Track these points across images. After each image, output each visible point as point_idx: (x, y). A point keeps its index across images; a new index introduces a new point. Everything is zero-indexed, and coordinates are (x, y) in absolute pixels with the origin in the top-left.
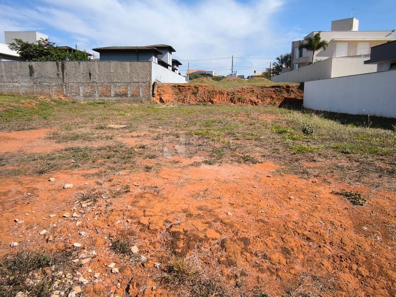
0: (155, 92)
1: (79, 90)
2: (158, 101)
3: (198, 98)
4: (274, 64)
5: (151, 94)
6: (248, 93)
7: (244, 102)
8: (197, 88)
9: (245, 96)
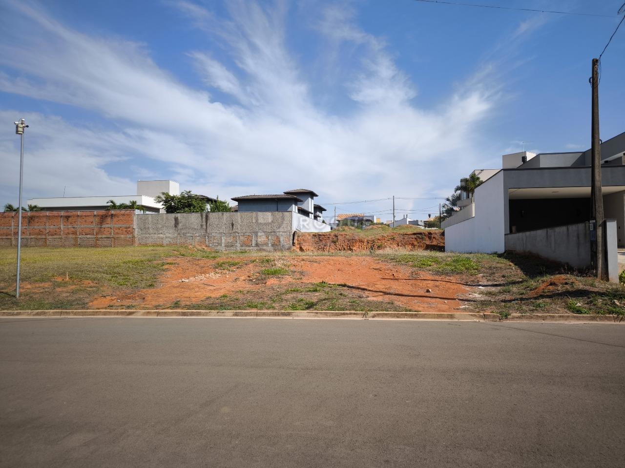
0: (295, 241)
1: (221, 240)
2: (298, 250)
3: (338, 246)
4: (444, 206)
5: (291, 243)
6: (389, 240)
8: (336, 236)
9: (386, 244)
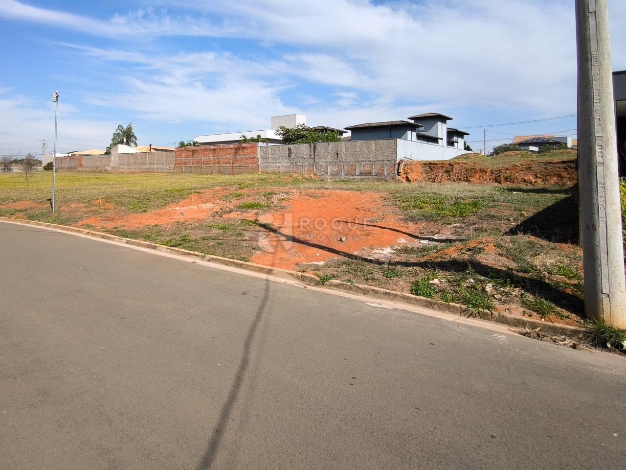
0: (401, 170)
1: (327, 169)
2: (404, 180)
3: (452, 176)
5: (396, 173)
6: (522, 170)
7: (514, 182)
8: (452, 165)
9: (517, 174)
